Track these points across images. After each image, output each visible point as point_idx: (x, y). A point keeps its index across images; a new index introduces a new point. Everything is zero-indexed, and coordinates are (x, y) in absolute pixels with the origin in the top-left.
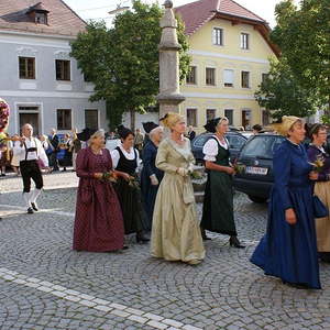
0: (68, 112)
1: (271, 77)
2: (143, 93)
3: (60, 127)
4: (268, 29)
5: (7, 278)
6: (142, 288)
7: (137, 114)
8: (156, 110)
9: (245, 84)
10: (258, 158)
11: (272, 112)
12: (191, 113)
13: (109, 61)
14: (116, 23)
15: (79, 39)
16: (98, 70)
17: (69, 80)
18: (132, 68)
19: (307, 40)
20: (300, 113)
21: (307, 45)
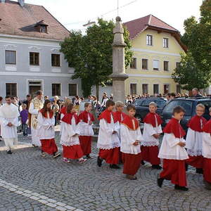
0: (58, 85)
1: (182, 65)
2: (103, 74)
3: (54, 94)
4: (180, 35)
5: (12, 190)
6: (98, 198)
7: (100, 87)
9: (166, 69)
11: (183, 86)
12: (133, 86)
13: (83, 55)
14: (88, 32)
15: (66, 42)
16: (77, 60)
17: (59, 66)
18: (97, 59)
19: (204, 41)
20: (200, 86)
21: (204, 45)
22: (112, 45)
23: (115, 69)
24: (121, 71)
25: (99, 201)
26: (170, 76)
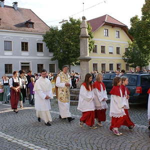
0: (42, 65)
1: (129, 50)
2: (74, 57)
4: (128, 29)
5: (9, 139)
6: (70, 145)
7: (71, 66)
8: (79, 64)
9: (118, 53)
12: (95, 65)
14: (63, 27)
15: (47, 34)
16: (55, 47)
17: (42, 51)
18: (69, 46)
19: (144, 33)
20: (142, 65)
21: (145, 35)
22: (80, 36)
23: (82, 53)
24: (86, 55)
25: (71, 147)
26: (121, 58)
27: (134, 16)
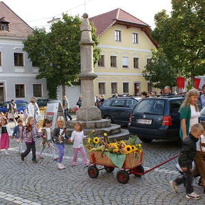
0: (22, 86)
1: (153, 61)
2: (70, 73)
3: (17, 96)
4: (150, 30)
6: (72, 198)
7: (66, 86)
8: (79, 84)
9: (136, 66)
10: (145, 113)
11: (154, 84)
12: (101, 85)
13: (48, 53)
14: (52, 29)
15: (29, 40)
16: (41, 59)
17: (23, 65)
18: (63, 57)
19: (176, 36)
20: (172, 84)
21: (176, 40)
22: (80, 43)
23: (83, 69)
24: (90, 70)
25: (73, 200)
26: (141, 74)
27: (160, 11)
